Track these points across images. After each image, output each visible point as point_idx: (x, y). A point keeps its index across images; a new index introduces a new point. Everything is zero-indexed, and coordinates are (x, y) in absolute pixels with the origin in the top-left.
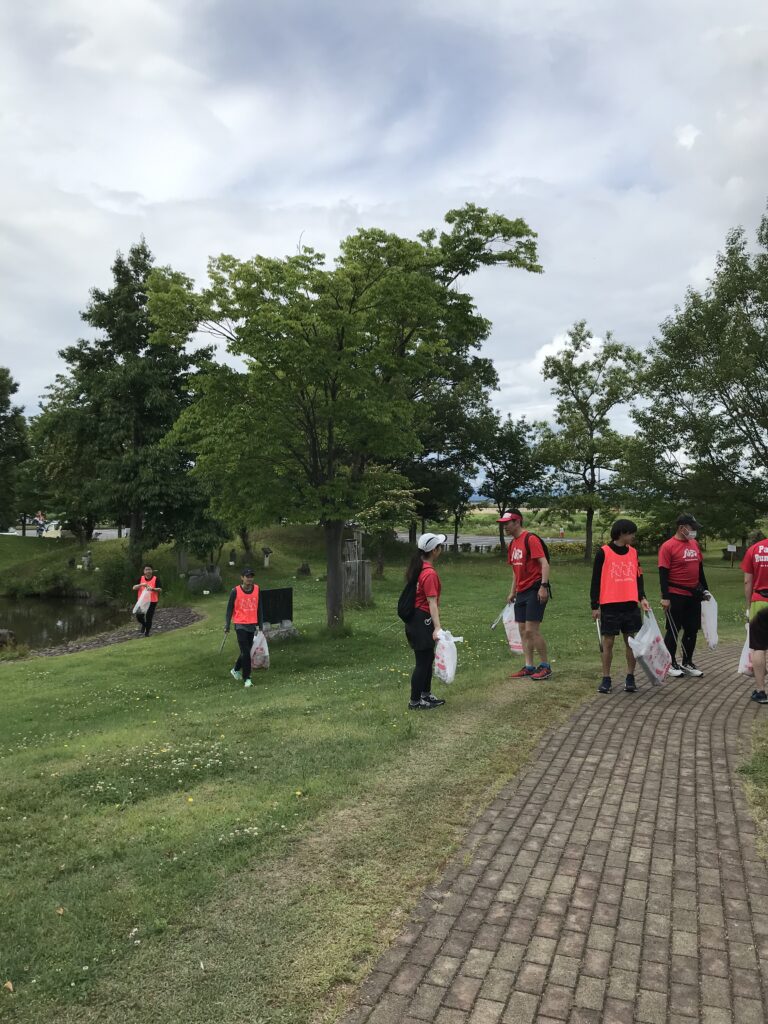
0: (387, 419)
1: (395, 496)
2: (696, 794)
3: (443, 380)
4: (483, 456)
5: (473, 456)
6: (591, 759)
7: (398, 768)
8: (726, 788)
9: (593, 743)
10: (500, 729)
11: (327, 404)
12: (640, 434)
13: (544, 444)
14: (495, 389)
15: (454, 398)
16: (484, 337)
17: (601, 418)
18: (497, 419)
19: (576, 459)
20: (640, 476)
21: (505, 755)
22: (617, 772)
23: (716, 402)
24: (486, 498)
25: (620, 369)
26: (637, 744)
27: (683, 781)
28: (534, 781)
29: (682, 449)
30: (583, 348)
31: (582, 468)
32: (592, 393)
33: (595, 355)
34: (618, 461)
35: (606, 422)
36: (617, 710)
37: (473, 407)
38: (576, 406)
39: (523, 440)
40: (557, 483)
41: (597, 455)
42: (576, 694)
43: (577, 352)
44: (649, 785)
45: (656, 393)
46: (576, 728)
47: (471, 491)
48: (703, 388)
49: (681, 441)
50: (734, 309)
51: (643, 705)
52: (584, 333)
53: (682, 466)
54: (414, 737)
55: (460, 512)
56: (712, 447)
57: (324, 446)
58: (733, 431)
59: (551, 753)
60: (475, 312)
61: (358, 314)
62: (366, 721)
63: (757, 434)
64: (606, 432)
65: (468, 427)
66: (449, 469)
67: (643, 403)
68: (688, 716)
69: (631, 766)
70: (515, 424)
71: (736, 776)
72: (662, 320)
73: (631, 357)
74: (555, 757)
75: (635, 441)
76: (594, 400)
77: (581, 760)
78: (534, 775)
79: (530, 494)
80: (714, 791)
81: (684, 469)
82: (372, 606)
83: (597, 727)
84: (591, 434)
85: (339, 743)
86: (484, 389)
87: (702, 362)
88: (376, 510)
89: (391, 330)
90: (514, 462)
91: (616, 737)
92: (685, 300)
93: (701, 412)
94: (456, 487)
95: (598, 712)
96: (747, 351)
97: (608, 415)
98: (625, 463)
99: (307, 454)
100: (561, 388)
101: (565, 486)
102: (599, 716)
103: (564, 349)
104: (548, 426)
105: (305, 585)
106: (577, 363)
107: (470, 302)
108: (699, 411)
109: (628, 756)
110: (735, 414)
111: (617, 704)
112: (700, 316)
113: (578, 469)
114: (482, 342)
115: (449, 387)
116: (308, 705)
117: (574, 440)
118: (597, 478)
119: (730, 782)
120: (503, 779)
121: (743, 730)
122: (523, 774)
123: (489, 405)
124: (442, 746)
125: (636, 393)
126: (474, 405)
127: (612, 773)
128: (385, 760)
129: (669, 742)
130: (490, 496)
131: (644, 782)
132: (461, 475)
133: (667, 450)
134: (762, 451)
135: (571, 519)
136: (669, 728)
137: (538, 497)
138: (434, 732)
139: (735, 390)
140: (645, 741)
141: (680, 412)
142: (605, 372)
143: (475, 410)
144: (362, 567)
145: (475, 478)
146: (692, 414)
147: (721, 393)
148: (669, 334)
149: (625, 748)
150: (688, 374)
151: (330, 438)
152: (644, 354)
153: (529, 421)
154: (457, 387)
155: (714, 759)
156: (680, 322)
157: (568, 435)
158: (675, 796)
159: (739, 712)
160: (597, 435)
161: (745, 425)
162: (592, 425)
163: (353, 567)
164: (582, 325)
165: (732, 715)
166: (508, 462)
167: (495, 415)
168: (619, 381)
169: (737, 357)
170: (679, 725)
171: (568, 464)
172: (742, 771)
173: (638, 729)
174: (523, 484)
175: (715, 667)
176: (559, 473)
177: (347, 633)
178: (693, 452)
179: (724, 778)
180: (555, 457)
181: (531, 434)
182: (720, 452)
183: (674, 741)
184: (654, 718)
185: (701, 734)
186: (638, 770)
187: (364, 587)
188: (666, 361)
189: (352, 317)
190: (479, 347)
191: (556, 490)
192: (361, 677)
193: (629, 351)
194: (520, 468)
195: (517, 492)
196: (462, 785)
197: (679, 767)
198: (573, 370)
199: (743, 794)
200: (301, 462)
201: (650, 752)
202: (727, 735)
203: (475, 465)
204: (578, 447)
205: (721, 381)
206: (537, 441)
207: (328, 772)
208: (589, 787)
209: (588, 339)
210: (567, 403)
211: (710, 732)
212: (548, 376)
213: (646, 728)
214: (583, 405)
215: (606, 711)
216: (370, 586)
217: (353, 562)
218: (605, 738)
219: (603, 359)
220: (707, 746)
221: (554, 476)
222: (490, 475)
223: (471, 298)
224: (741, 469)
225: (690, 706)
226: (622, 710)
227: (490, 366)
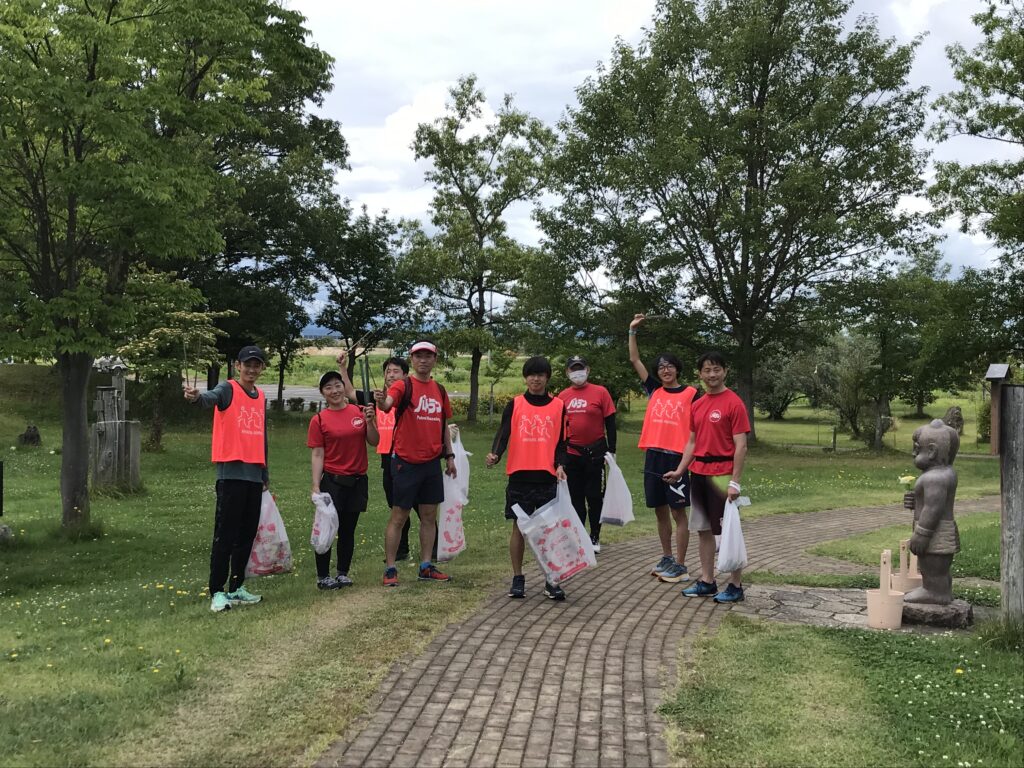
0: (165, 197)
1: (182, 321)
2: (600, 747)
3: (264, 148)
4: (324, 268)
5: (310, 267)
6: (456, 705)
7: (156, 735)
8: (642, 735)
9: (459, 682)
10: (323, 668)
11: (67, 165)
12: (547, 245)
13: (412, 255)
14: (343, 167)
15: (280, 175)
16: (327, 87)
17: (494, 220)
18: (344, 214)
19: (458, 278)
20: (545, 304)
21: (327, 707)
22: (492, 722)
23: (647, 203)
24: (328, 331)
25: (522, 151)
26: (522, 679)
27: (584, 729)
28: (369, 743)
29: (602, 269)
30: (471, 116)
31: (467, 291)
32: (483, 182)
33: (488, 128)
34: (515, 282)
35: (501, 227)
36: (497, 632)
37: (309, 192)
38: (460, 200)
39: (383, 246)
40: (432, 311)
41: (488, 273)
42: (440, 611)
43: (463, 121)
44: (536, 739)
45: (569, 187)
46: (437, 661)
47: (305, 320)
48: (632, 183)
49: (601, 257)
50: (677, 73)
51: (535, 623)
52: (473, 94)
53: (601, 293)
54: (189, 686)
55: (288, 351)
56: (641, 267)
57: (61, 235)
58: (668, 246)
59: (399, 699)
60: (309, 42)
61: (123, 26)
62: (111, 667)
63: (700, 251)
64: (501, 241)
65: (302, 221)
66: (271, 284)
67: (551, 201)
68: (595, 636)
69: (511, 713)
70: (373, 221)
71: (656, 717)
72: (580, 83)
73: (539, 135)
74: (403, 705)
75: (540, 255)
76: (485, 193)
77: (441, 706)
78: (369, 733)
79: (393, 326)
80: (624, 740)
81: (603, 297)
82: (140, 491)
83: (467, 657)
84: (480, 244)
85: (63, 703)
86: (326, 166)
87: (631, 147)
88: (151, 342)
89: (175, 56)
90: (370, 278)
91: (494, 671)
92: (611, 56)
93: (627, 217)
94: (281, 313)
95: (471, 636)
96: (691, 134)
97: (505, 216)
98: (525, 286)
99: (32, 246)
100: (439, 173)
101: (442, 316)
102: (472, 642)
103: (444, 116)
104: (420, 228)
105: (30, 460)
106: (463, 137)
107: (302, 25)
108: (624, 216)
109: (508, 698)
110: (672, 221)
111: (498, 624)
112: (631, 79)
113: (461, 291)
114: (324, 94)
115: (274, 160)
116: (15, 645)
117: (456, 250)
118: (487, 307)
119: (647, 728)
120: (323, 741)
121: (668, 654)
122: (353, 733)
123: (335, 190)
124: (231, 697)
125: (542, 186)
126: (311, 190)
127: (485, 722)
128: (136, 725)
129: (568, 674)
130: (334, 327)
131: (529, 733)
132: (290, 294)
133: (582, 268)
134: (705, 274)
135: (450, 365)
136: (569, 655)
137: (403, 331)
138: (221, 677)
139: (674, 187)
140: (535, 675)
141: (600, 216)
142: (502, 153)
143: (312, 197)
144: (125, 432)
145: (312, 299)
146: (615, 219)
147: (655, 191)
148: (588, 103)
149: (505, 685)
150: (613, 163)
151: (72, 221)
152: (555, 131)
153: (393, 218)
154: (287, 159)
155: (626, 696)
156: (604, 86)
157: (448, 242)
158: (571, 752)
159: (663, 629)
160: (488, 243)
161: (685, 238)
162: (482, 230)
163: (110, 432)
164: (471, 82)
165: (654, 633)
166: (362, 278)
167: (343, 205)
168: (520, 167)
169: (677, 142)
170: (582, 650)
171: (447, 283)
172: (664, 711)
173: (525, 660)
174: (384, 312)
175: (635, 568)
176: (435, 296)
177: (96, 533)
178: (615, 272)
179: (639, 722)
180: (428, 272)
181: (396, 237)
182: (651, 275)
183: (573, 672)
184: (548, 641)
185: (611, 661)
186: (522, 717)
187: (127, 463)
188: (583, 141)
189: (110, 29)
190: (319, 101)
191: (430, 322)
192: (112, 599)
193: (535, 125)
194: (379, 287)
195: (374, 323)
196: (258, 755)
197: (580, 709)
198: (457, 148)
199: (663, 742)
200: (23, 260)
201: (540, 690)
202: (646, 661)
203: (312, 279)
204: (462, 260)
205: (655, 174)
206: (403, 249)
207: (40, 750)
208: (451, 746)
209: (478, 103)
210: (447, 195)
211: (623, 658)
212: (421, 153)
213: (536, 656)
214: (469, 199)
215: (483, 634)
216: (138, 460)
217: (111, 423)
218: (478, 673)
219: (499, 133)
220: (618, 678)
221: (427, 302)
222: (334, 296)
223: (303, 19)
224: (677, 299)
225: (599, 623)
226: (505, 631)
227: (336, 132)
